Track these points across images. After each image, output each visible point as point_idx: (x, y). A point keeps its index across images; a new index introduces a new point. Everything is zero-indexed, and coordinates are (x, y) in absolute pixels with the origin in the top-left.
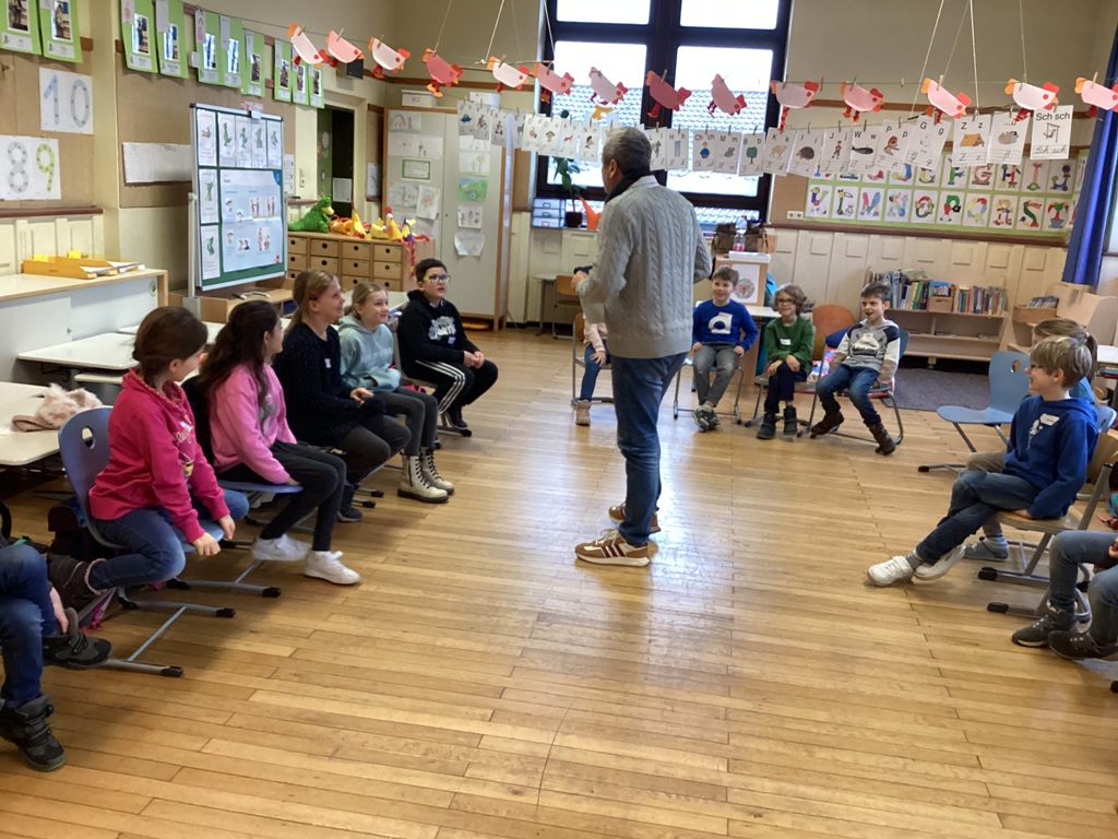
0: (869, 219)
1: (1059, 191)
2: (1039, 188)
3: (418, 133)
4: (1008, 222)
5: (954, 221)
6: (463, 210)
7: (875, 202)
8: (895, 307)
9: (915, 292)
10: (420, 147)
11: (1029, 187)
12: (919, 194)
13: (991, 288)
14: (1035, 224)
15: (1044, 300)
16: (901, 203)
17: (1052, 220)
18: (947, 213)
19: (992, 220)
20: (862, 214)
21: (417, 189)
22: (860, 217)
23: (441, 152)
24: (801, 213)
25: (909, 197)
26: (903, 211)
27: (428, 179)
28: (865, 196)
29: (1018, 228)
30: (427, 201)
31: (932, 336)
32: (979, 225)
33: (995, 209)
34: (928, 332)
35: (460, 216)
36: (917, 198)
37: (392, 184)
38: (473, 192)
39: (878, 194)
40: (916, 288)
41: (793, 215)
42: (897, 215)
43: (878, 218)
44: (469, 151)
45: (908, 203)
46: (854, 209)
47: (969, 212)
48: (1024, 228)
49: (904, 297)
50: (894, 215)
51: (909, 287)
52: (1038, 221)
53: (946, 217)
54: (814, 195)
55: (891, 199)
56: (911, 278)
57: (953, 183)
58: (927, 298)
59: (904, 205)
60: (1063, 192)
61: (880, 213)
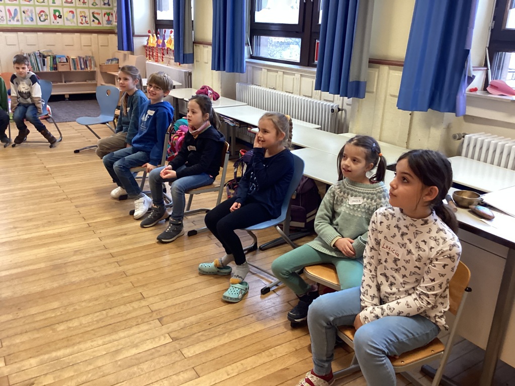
0: (14, 23)
1: (107, 6)
2: (97, 5)
4: (87, 22)
5: (59, 23)
7: (16, 14)
8: (41, 70)
9: (49, 62)
11: (93, 5)
12: (38, 9)
13: (86, 57)
14: (99, 23)
15: (112, 60)
16: (30, 15)
17: (107, 21)
18: (55, 19)
19: (79, 22)
20: (10, 21)
22: (9, 23)
25: (34, 11)
26: (32, 18)
28: (9, 11)
29: (92, 26)
31: (64, 83)
32: (73, 24)
33: (79, 16)
34: (62, 82)
36: (38, 12)
39: (16, 10)
40: (49, 59)
42: (30, 21)
43: (19, 23)
45: (34, 14)
46: (5, 18)
47: (67, 18)
48: (94, 25)
49: (44, 65)
51: (45, 59)
52: (101, 21)
53: (55, 21)
55: (24, 12)
56: (46, 54)
57: (55, 3)
58: (56, 64)
59: (32, 15)
60: (108, 7)
61: (20, 20)
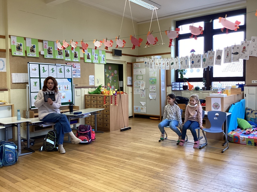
3: (140, 68)
6: (151, 87)
10: (140, 72)
21: (140, 82)
23: (145, 72)
24: (256, 81)
27: (143, 79)
30: (142, 85)
35: (150, 88)
37: (135, 81)
38: (153, 82)
41: (254, 82)
44: (151, 71)
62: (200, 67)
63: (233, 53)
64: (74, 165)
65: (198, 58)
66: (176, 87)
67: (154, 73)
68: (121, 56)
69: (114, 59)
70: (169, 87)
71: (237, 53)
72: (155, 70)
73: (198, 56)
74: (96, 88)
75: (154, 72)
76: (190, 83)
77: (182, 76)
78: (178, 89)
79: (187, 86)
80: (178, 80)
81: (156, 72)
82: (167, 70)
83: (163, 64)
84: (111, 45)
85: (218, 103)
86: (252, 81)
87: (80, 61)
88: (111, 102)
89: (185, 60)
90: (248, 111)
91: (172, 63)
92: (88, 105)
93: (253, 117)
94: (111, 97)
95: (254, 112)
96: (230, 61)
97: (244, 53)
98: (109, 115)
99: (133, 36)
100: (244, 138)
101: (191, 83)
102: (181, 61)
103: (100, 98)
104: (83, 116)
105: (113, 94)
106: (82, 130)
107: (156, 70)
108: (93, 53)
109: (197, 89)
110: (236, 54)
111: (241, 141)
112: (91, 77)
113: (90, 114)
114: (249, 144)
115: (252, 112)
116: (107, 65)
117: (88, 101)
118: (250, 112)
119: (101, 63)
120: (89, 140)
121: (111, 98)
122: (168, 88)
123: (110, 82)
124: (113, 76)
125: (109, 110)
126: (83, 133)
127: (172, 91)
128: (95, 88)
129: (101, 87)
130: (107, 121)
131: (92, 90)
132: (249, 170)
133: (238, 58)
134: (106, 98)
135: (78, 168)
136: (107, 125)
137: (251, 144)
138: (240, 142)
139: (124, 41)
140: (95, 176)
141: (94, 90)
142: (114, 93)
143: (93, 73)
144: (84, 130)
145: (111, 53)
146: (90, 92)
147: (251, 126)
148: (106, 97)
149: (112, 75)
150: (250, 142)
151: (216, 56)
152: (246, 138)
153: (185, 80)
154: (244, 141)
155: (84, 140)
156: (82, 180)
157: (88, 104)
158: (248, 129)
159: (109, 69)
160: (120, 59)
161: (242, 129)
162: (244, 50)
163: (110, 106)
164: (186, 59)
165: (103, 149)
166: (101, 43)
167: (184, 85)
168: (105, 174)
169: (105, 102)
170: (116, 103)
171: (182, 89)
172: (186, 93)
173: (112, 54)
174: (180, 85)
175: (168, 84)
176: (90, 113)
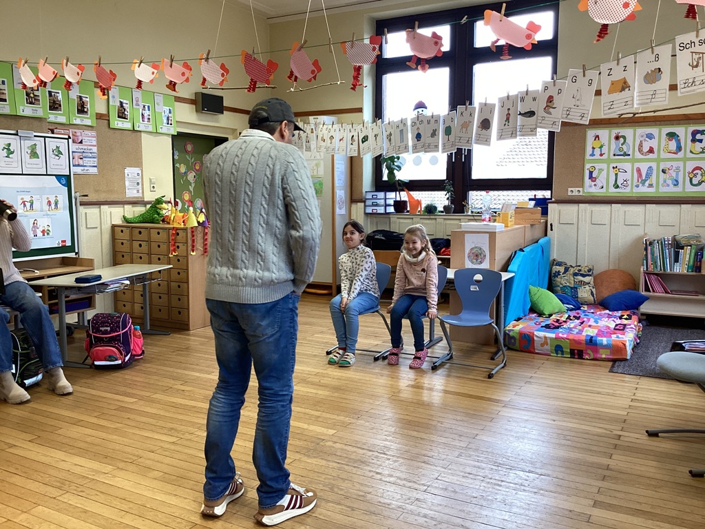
0: (644, 190)
8: (668, 270)
9: (688, 256)
12: (690, 166)
22: (635, 190)
24: (581, 189)
40: (688, 252)
41: (574, 192)
46: (629, 182)
49: (676, 260)
50: (668, 185)
51: (681, 251)
54: (591, 173)
56: (683, 243)
58: (701, 261)
61: (654, 185)
62: (438, 151)
63: (520, 114)
64: (75, 432)
65: (433, 126)
66: (377, 205)
67: (317, 165)
68: (223, 113)
69: (201, 120)
70: (359, 204)
71: (531, 114)
72: (318, 157)
73: (431, 119)
74: (148, 206)
75: (315, 162)
76: (411, 193)
77: (391, 174)
78: (381, 210)
79: (405, 202)
80: (381, 185)
81: (322, 162)
82: (351, 157)
83: (340, 140)
84: (185, 78)
85: (480, 249)
86: (570, 189)
87: (95, 125)
88: (193, 246)
89: (399, 130)
90: (557, 267)
91: (364, 138)
92: (123, 256)
93: (568, 284)
94: (193, 232)
95: (572, 270)
96: (512, 134)
97: (550, 114)
98: (186, 285)
99: (251, 53)
100: (545, 337)
101: (417, 195)
102: (388, 133)
103: (159, 233)
104: (104, 287)
105: (198, 222)
106: (103, 329)
107: (322, 158)
108: (137, 101)
109: (431, 210)
110: (530, 117)
111: (537, 345)
112: (130, 172)
113: (128, 282)
114: (557, 354)
115: (566, 270)
116: (179, 139)
117: (122, 244)
118: (562, 269)
119: (160, 131)
120: (126, 356)
121: (193, 236)
122: (354, 206)
123: (192, 190)
124: (197, 170)
125: (187, 269)
126: (106, 338)
127: (366, 214)
128: (145, 206)
129: (162, 204)
130: (179, 299)
131: (133, 212)
132: (554, 421)
133: (534, 127)
134: (178, 234)
135: (89, 440)
136: (180, 313)
137: (563, 353)
138: (534, 349)
139: (223, 67)
140: (140, 460)
141: (140, 210)
142: (201, 222)
143: (138, 163)
144: (109, 329)
145: (192, 102)
146: (129, 216)
147: (564, 307)
148: (178, 231)
149: (197, 168)
150: (558, 349)
151: (478, 120)
152: (551, 339)
153: (400, 185)
154: (546, 347)
155: (110, 357)
156: (97, 472)
157: (124, 254)
158: (555, 314)
159: (186, 151)
160: (218, 122)
161: (540, 314)
162: (549, 104)
163: (190, 257)
164: (401, 127)
165: (168, 380)
166: (156, 71)
167: (398, 199)
168: (167, 453)
169: (174, 245)
170: (206, 249)
171: (391, 209)
172: (402, 221)
173: (194, 106)
174: (385, 199)
175: (355, 197)
176: (127, 279)
